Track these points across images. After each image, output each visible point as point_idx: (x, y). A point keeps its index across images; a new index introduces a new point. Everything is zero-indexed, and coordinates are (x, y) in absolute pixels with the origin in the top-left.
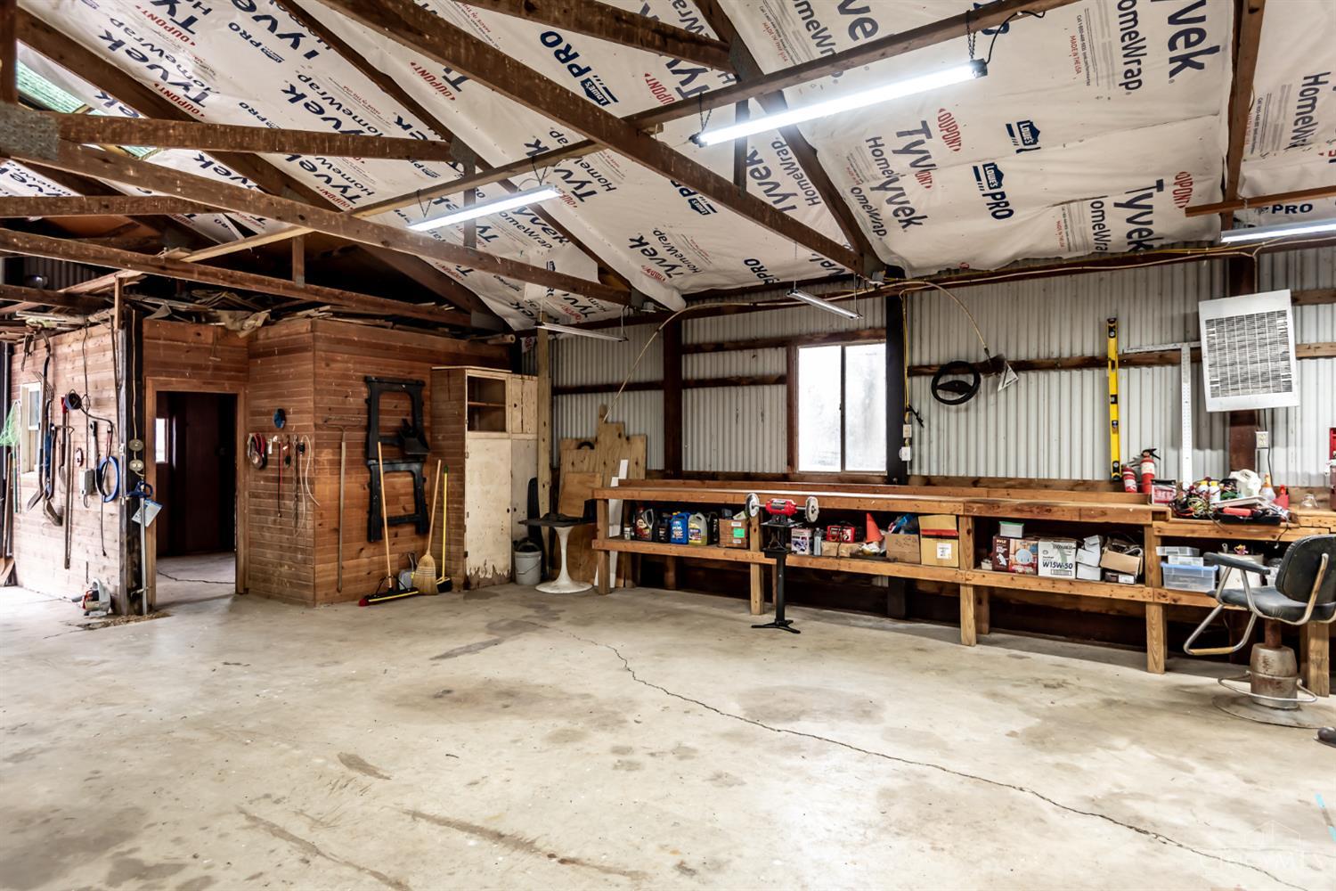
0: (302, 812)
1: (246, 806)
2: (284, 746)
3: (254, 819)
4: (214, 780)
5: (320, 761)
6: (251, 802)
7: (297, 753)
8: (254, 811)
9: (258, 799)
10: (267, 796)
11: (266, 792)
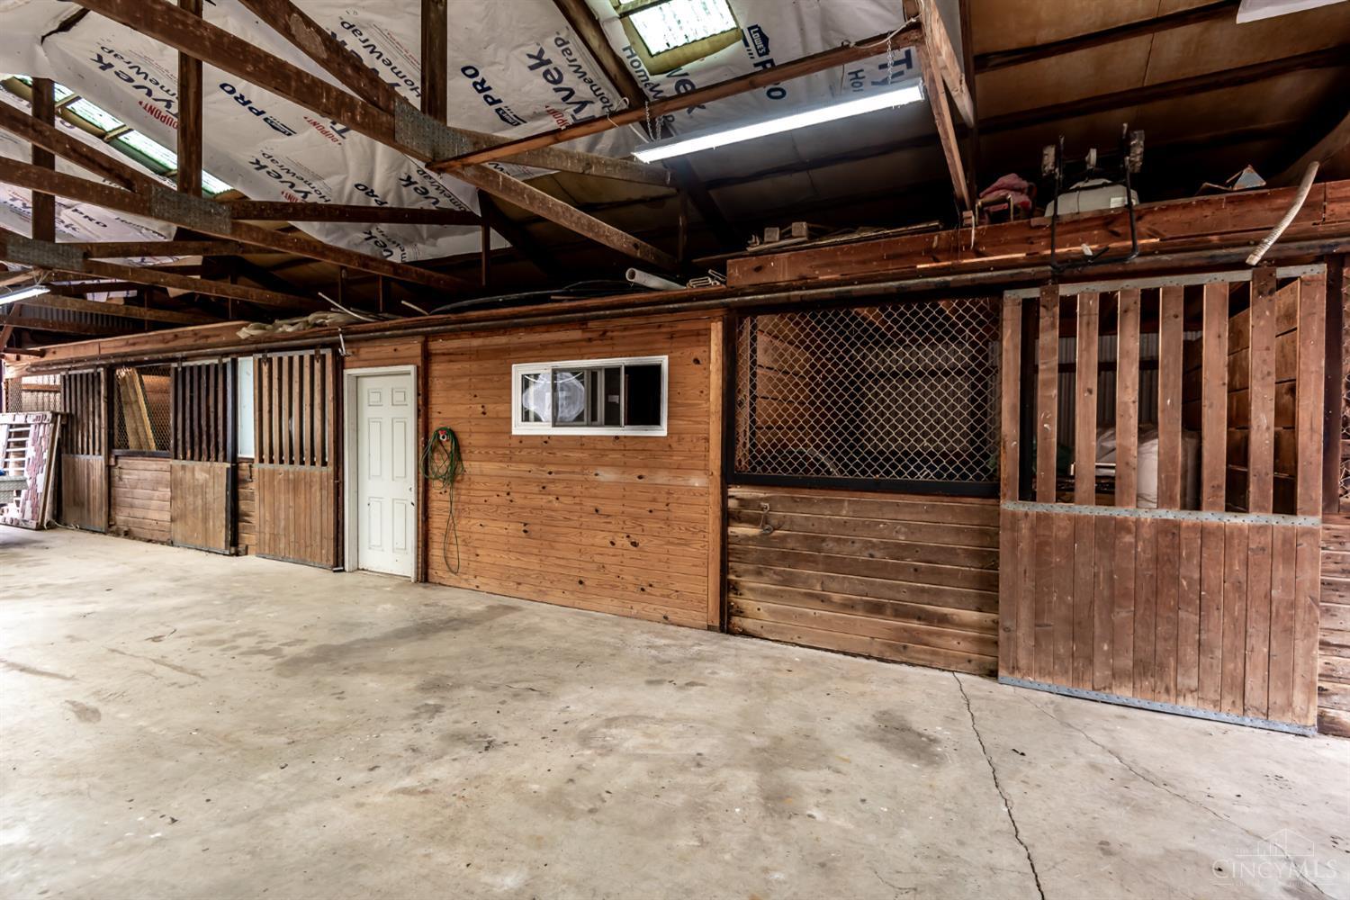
0: (157, 679)
1: (200, 680)
2: (154, 730)
3: (194, 674)
4: (228, 697)
5: (122, 715)
6: (196, 683)
7: (142, 723)
8: (194, 678)
9: (190, 685)
10: (182, 687)
11: (182, 690)
